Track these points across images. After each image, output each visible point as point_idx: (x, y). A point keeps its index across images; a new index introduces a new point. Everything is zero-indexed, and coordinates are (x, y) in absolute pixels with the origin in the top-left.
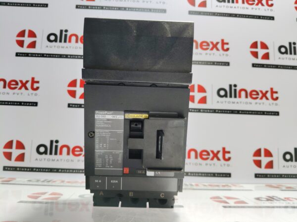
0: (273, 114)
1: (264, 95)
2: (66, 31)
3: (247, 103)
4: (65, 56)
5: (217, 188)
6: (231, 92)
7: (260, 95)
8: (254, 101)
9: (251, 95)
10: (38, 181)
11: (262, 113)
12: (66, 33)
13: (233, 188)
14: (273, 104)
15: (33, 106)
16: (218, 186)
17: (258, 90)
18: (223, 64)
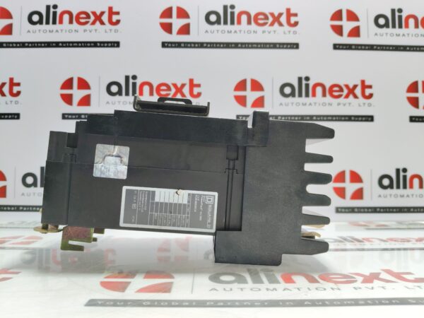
0: (364, 119)
1: (351, 91)
2: (55, 7)
3: (324, 104)
4: (54, 45)
6: (301, 88)
8: (335, 101)
11: (347, 118)
12: (54, 10)
14: (364, 104)
15: (14, 118)
17: (342, 84)
18: (289, 46)
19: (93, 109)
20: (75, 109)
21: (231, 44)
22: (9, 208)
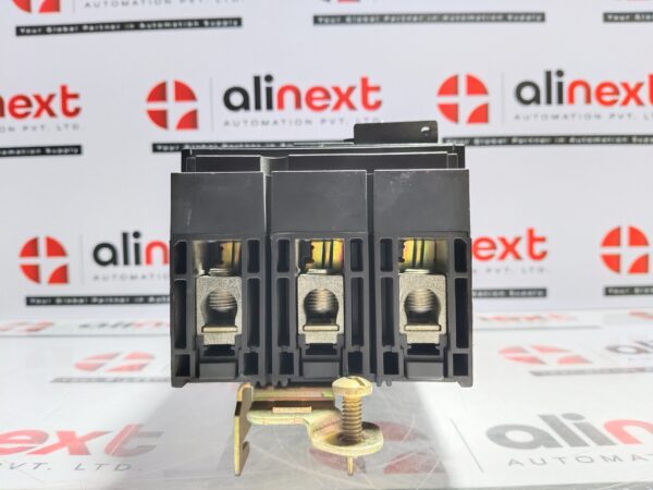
3: (588, 117)
4: (131, 26)
5: (512, 324)
6: (550, 90)
7: (623, 94)
8: (605, 111)
9: (599, 94)
10: (103, 325)
13: (553, 323)
16: (516, 319)
18: (529, 18)
19: (203, 135)
20: (174, 135)
21: (432, 15)
22: (75, 301)
